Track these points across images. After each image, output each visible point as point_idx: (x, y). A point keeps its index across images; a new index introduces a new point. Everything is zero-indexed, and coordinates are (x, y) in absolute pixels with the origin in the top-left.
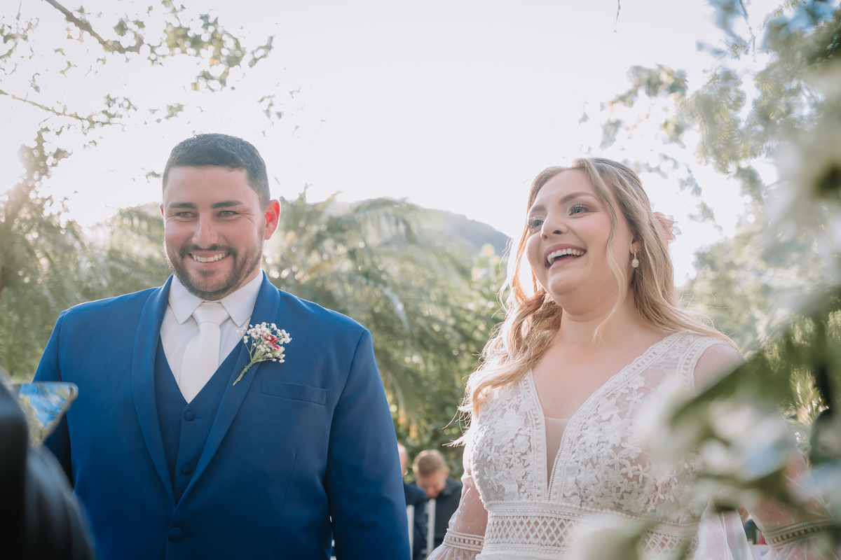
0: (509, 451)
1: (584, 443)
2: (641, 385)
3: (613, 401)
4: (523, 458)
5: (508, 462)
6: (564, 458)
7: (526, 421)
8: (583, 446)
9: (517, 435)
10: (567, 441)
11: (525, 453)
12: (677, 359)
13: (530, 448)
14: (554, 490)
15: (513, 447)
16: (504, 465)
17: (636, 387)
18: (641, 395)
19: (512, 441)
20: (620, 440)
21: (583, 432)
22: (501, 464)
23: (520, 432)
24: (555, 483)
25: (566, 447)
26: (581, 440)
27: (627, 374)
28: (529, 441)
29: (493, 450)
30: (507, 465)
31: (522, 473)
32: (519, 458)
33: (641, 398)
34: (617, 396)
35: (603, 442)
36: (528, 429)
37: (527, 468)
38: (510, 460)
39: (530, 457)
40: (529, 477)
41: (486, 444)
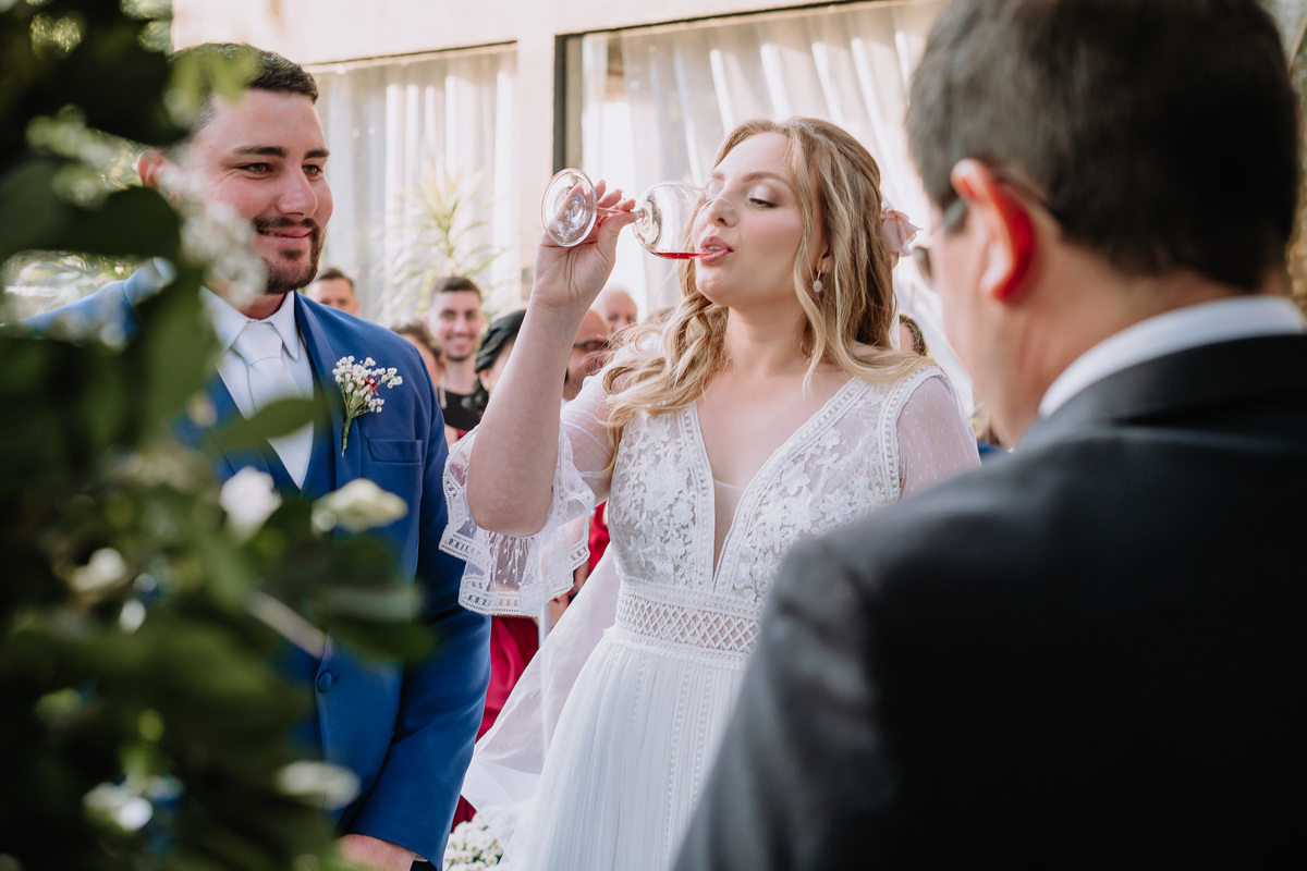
0: (665, 521)
1: (764, 524)
2: (836, 441)
3: (801, 465)
4: (683, 531)
5: (663, 535)
6: (736, 540)
7: (689, 482)
8: (762, 528)
9: (677, 499)
10: (742, 518)
11: (687, 526)
12: (879, 405)
13: (693, 519)
14: (721, 579)
15: (672, 516)
16: (658, 539)
17: (829, 446)
18: (836, 456)
19: (671, 507)
20: (810, 525)
21: (762, 507)
22: (653, 536)
23: (681, 496)
24: (723, 572)
25: (739, 526)
26: (760, 520)
27: (817, 425)
28: (693, 510)
29: (644, 516)
30: (662, 539)
31: (681, 551)
32: (678, 531)
33: (835, 462)
34: (807, 458)
35: (788, 526)
36: (692, 493)
37: (688, 547)
38: (666, 532)
39: (693, 532)
40: (690, 558)
41: (634, 505)
